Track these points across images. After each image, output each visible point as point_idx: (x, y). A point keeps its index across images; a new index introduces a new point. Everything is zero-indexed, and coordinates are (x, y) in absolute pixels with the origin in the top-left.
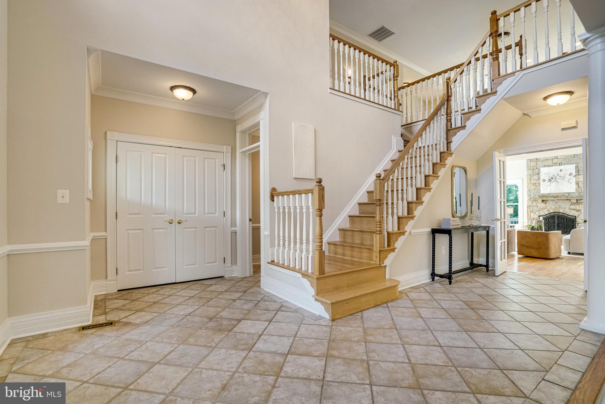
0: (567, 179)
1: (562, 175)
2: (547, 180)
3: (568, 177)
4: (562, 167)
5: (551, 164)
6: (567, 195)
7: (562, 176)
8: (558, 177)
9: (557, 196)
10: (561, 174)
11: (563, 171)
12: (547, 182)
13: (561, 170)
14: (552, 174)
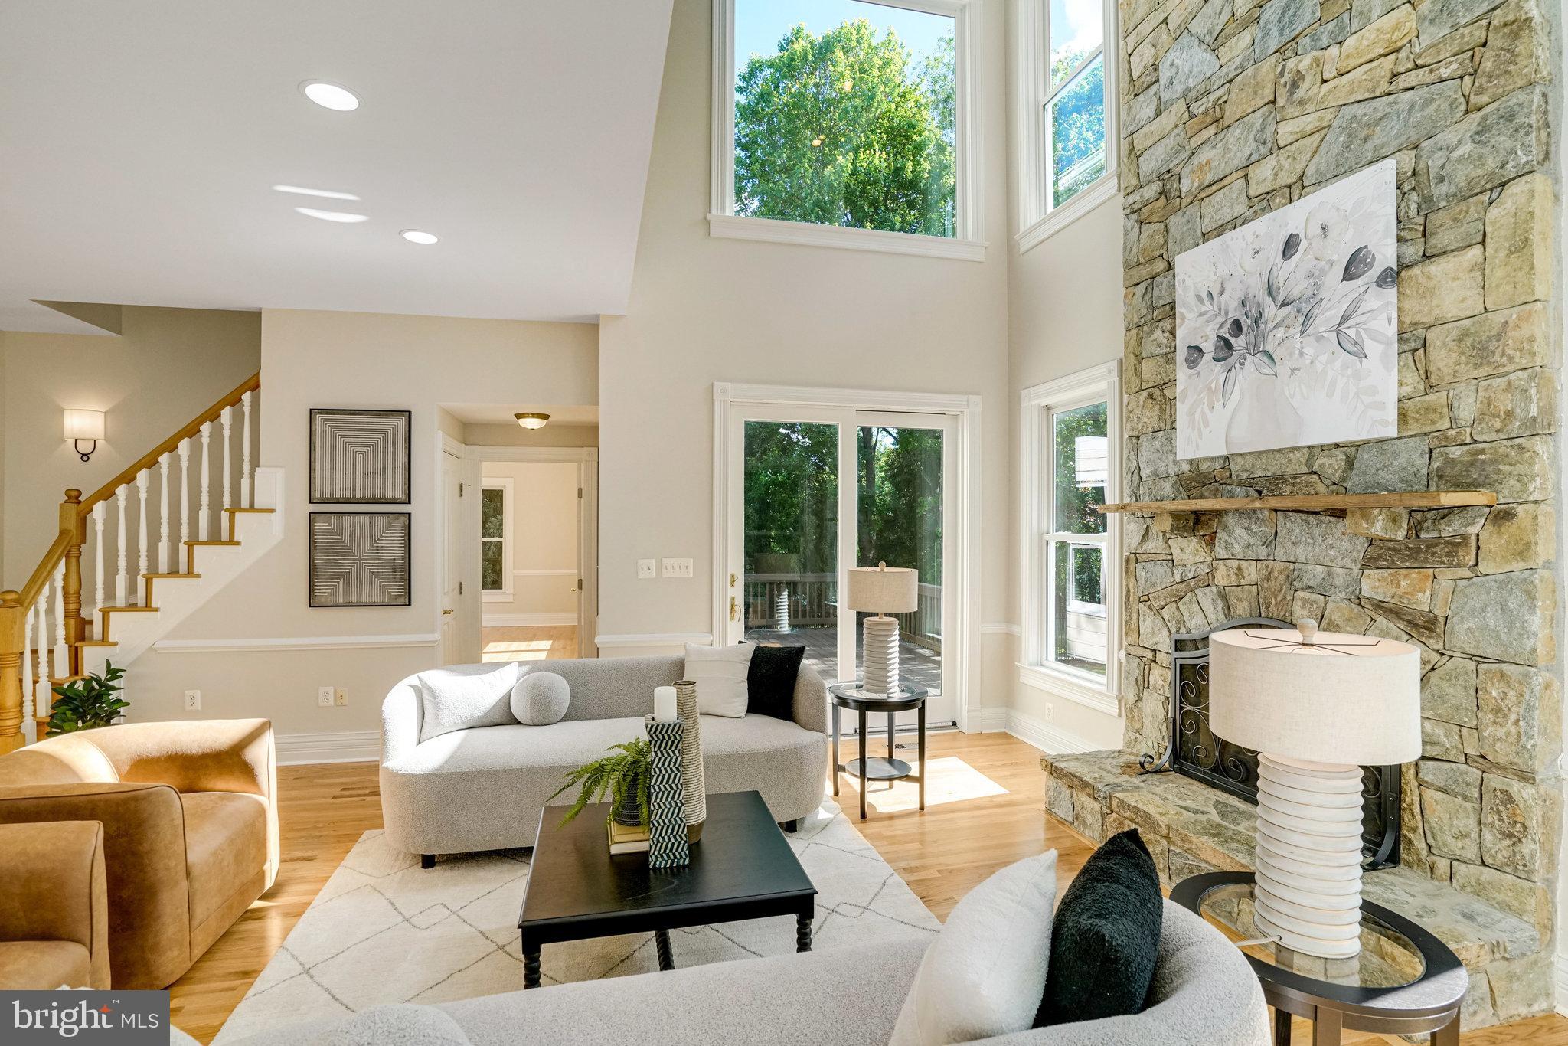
0: (1327, 317)
1: (1298, 288)
2: (1209, 347)
3: (1337, 294)
4: (1293, 217)
5: (1241, 209)
6: (1332, 464)
7: (1296, 293)
8: (1270, 310)
9: (1273, 484)
10: (1293, 275)
11: (1303, 245)
12: (1211, 370)
13: (1290, 247)
14: (1239, 295)
